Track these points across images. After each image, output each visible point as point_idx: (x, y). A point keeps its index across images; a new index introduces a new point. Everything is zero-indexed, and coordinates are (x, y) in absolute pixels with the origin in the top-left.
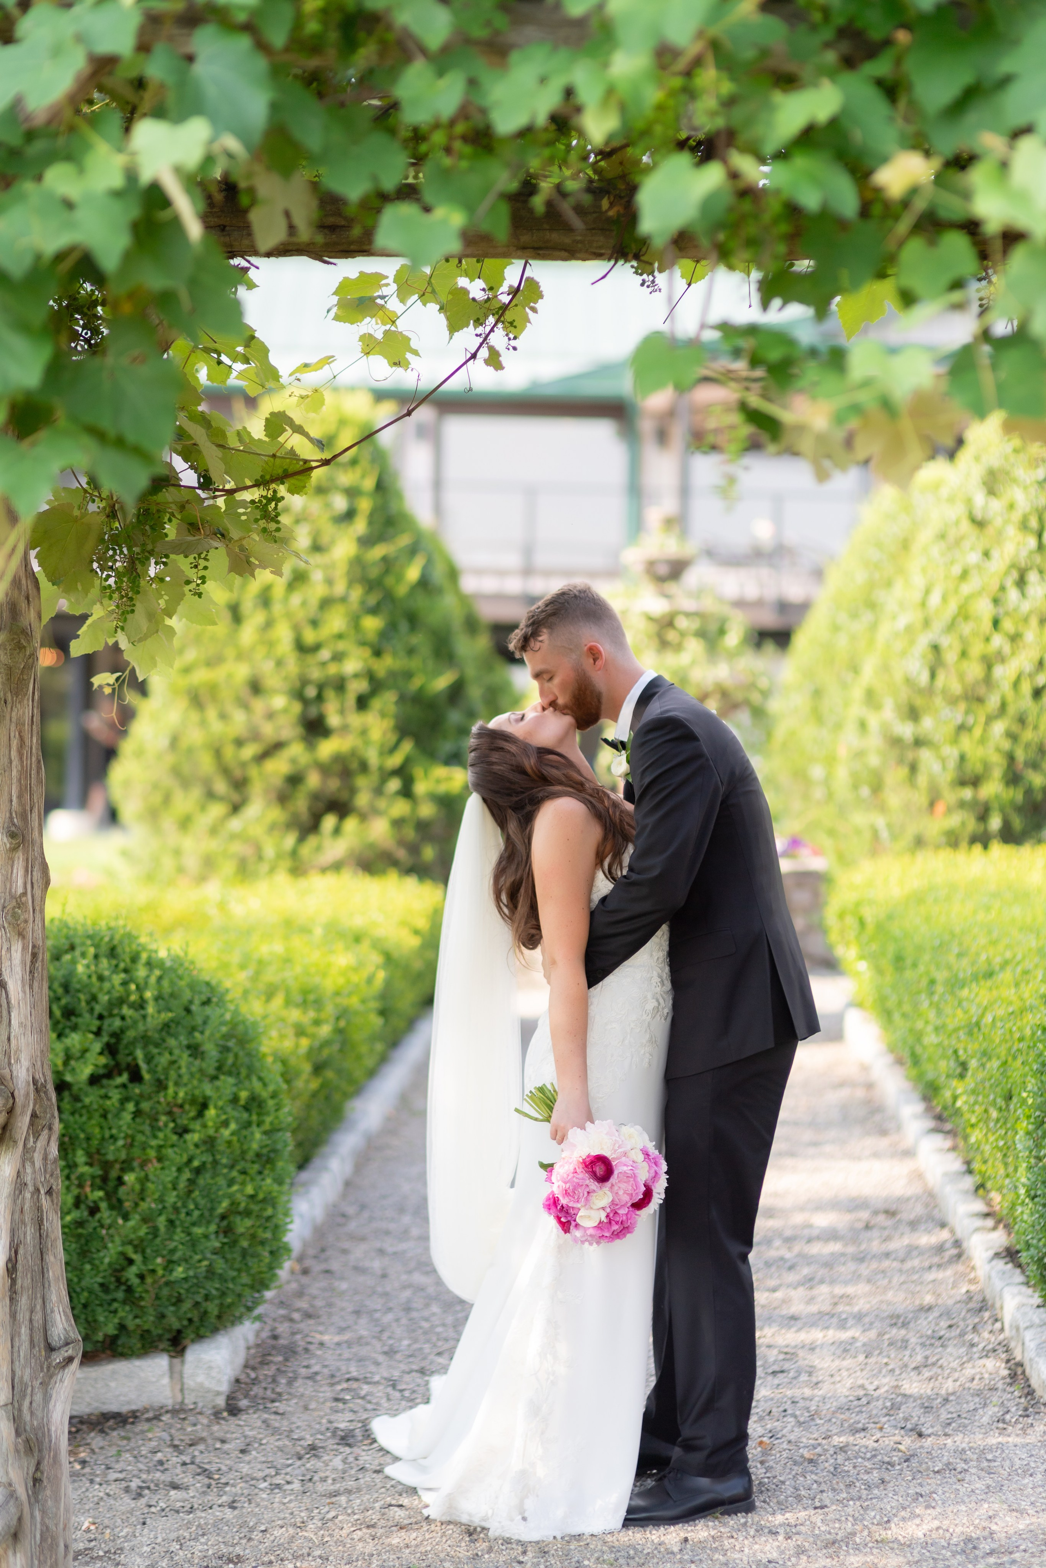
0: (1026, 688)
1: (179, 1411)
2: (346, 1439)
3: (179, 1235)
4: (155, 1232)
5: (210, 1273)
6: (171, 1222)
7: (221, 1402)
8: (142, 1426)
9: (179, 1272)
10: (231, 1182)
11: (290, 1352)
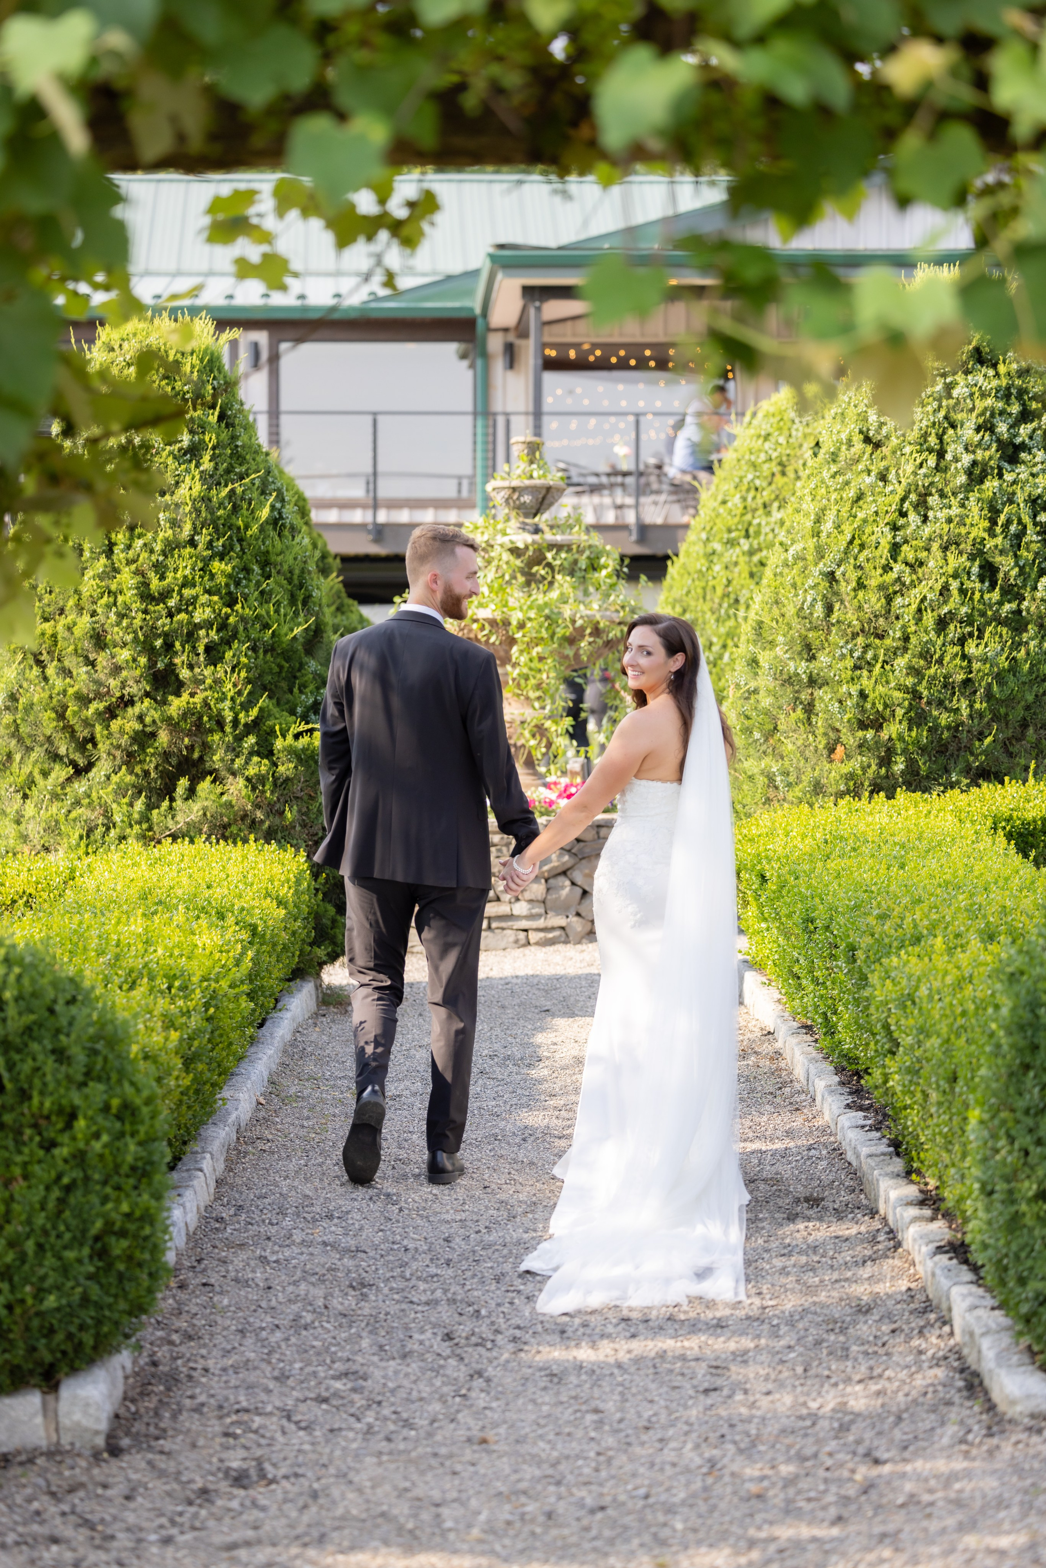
0: (929, 619)
1: (55, 1453)
2: (240, 1480)
3: (50, 1261)
4: (22, 1258)
5: (85, 1300)
6: (40, 1247)
7: (100, 1441)
8: (15, 1471)
9: (51, 1301)
10: (105, 1199)
11: (172, 1380)
